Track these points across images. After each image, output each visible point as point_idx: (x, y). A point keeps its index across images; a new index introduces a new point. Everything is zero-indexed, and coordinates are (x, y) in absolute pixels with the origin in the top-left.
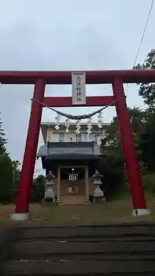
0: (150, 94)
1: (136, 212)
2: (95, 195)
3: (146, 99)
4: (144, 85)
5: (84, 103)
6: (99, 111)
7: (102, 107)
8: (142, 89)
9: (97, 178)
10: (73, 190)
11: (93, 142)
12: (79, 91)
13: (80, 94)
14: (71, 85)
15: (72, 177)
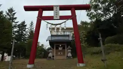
0: (91, 16)
1: (79, 65)
2: (68, 56)
3: (90, 18)
4: (89, 12)
5: (59, 19)
6: (65, 22)
7: (66, 20)
8: (88, 14)
9: (69, 49)
10: (60, 53)
11: (69, 35)
12: (57, 13)
13: (57, 15)
14: (53, 11)
15: (60, 49)
